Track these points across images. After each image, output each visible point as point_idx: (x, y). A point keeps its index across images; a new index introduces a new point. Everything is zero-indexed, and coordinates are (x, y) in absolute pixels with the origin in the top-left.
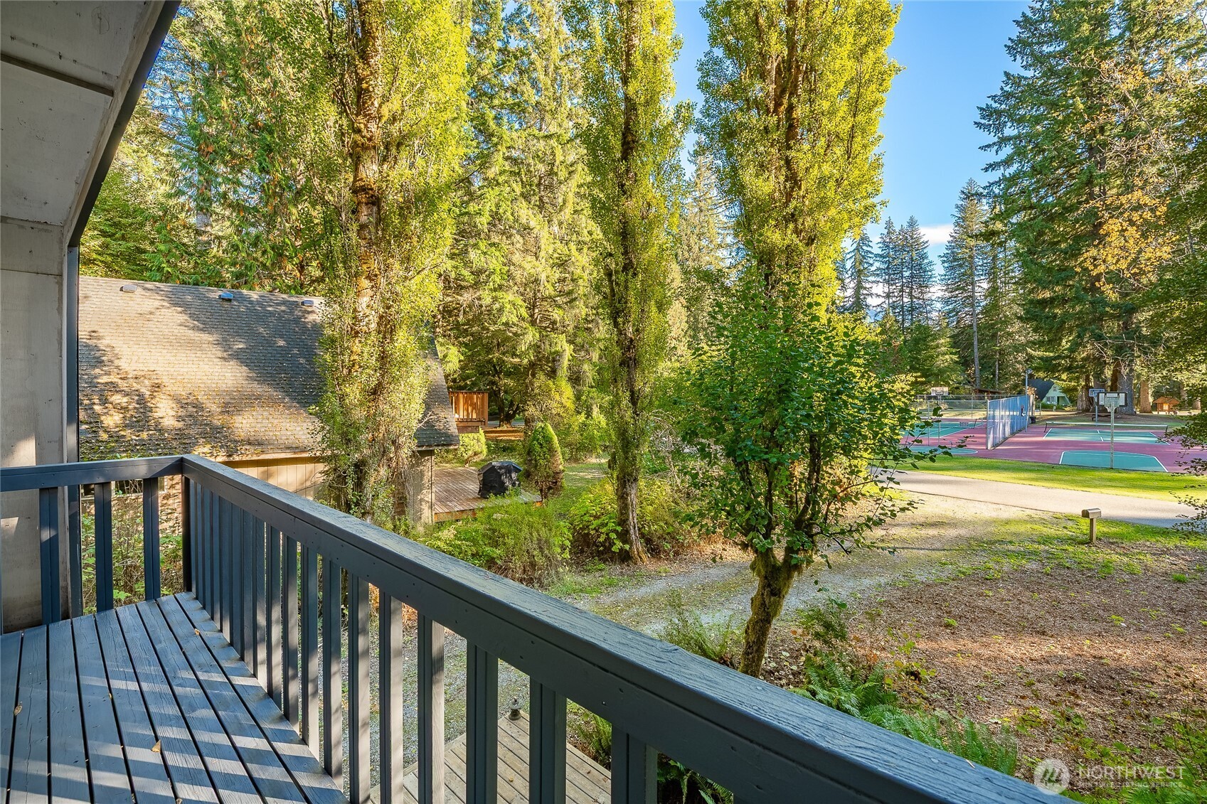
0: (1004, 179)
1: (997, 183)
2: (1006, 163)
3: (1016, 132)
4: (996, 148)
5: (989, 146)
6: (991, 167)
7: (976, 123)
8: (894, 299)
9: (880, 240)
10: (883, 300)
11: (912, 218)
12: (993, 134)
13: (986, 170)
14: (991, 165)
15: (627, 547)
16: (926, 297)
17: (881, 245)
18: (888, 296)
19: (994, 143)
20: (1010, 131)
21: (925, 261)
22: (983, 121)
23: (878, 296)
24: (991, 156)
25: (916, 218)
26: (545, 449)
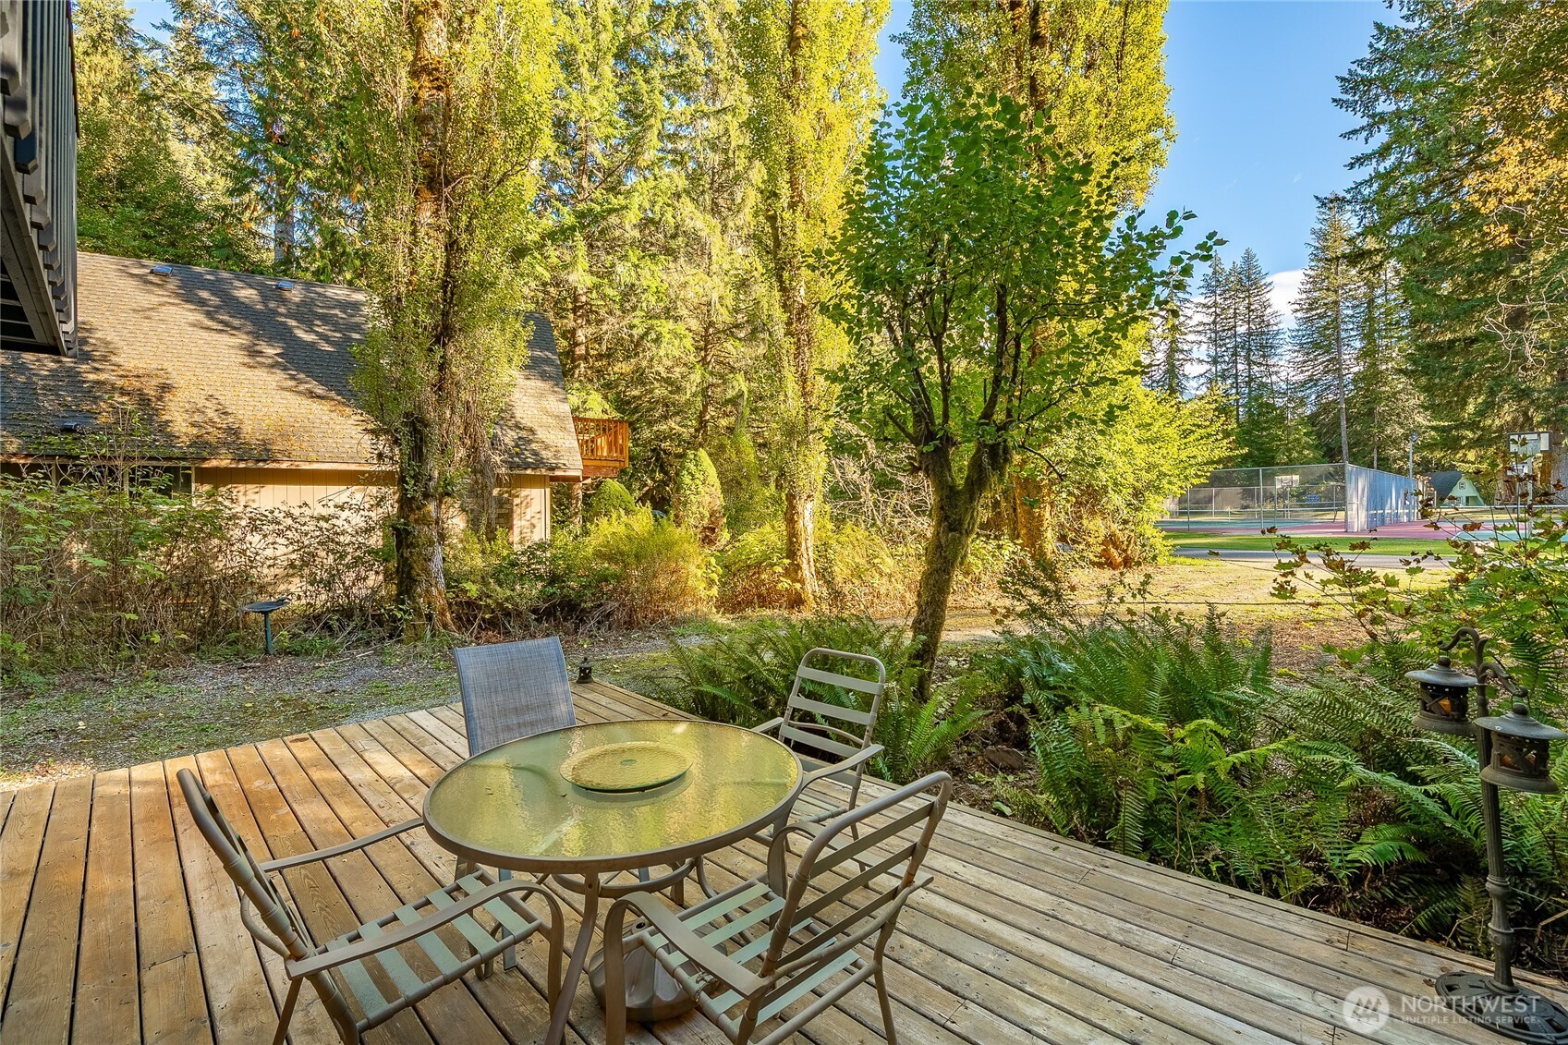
0: (1378, 176)
1: (1369, 182)
2: (1381, 155)
3: (1393, 107)
4: (1364, 134)
5: (1355, 132)
6: (1360, 161)
7: (1334, 100)
8: (1224, 367)
9: (1202, 284)
10: (1208, 367)
11: (1248, 252)
12: (1360, 114)
13: (1352, 166)
14: (1358, 159)
15: (798, 586)
16: (1271, 362)
17: (1203, 290)
18: (1215, 362)
19: (1363, 128)
20: (1384, 106)
21: (1269, 310)
22: (1345, 97)
23: (1200, 361)
24: (1359, 146)
25: (1254, 252)
26: (697, 481)
